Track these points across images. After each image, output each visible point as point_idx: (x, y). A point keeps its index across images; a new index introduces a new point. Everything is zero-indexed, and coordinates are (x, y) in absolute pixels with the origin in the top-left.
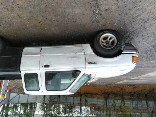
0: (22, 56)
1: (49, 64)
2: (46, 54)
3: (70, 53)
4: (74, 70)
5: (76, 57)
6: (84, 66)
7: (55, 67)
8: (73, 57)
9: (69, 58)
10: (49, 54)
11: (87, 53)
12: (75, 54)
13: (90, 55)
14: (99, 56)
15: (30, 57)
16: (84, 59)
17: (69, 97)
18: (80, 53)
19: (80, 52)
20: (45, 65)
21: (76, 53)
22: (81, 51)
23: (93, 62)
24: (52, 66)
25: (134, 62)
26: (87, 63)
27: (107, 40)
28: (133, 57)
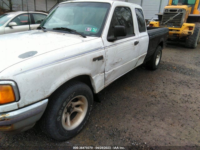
0: (147, 53)
1: (135, 46)
2: (135, 60)
5: (114, 64)
6: (107, 51)
7: (131, 43)
8: (117, 63)
9: (120, 60)
11: (101, 76)
14: (89, 74)
15: (143, 54)
20: (137, 45)
21: (114, 70)
22: (108, 76)
23: (97, 61)
24: (133, 45)
25: (9, 87)
26: (104, 57)
27: (70, 114)
28: (17, 99)
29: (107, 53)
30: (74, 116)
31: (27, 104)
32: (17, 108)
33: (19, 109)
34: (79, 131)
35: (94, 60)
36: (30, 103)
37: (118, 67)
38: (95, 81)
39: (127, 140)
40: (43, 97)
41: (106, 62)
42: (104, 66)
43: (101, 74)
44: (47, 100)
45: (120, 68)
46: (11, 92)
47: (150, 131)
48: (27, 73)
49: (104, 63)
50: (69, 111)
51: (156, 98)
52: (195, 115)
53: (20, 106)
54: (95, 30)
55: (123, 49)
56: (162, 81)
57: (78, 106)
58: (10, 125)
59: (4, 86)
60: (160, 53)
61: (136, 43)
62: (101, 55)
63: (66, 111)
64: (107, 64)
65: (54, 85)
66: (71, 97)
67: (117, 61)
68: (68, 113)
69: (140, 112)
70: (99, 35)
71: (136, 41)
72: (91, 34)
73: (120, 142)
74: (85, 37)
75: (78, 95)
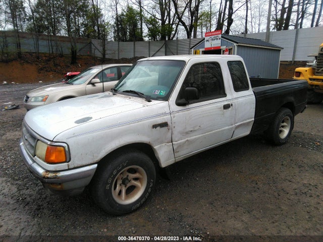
0: (254, 119)
1: (225, 110)
2: (228, 129)
3: (195, 138)
4: (187, 107)
5: (187, 133)
6: (174, 117)
7: (217, 106)
8: (191, 131)
9: (198, 128)
10: (225, 130)
11: (168, 145)
12: (189, 139)
13: (162, 142)
14: (148, 143)
15: (245, 120)
16: (174, 132)
17: (51, 52)
18: (180, 143)
19: (180, 146)
20: (230, 109)
21: (187, 140)
22: (178, 147)
23: (158, 128)
24: (220, 108)
25: (62, 148)
26: (169, 123)
27: (125, 187)
28: (68, 160)
29: (173, 119)
30: (131, 190)
31: (76, 166)
32: (67, 168)
33: (69, 169)
34: (134, 208)
35: (155, 126)
36: (79, 166)
37: (194, 137)
38: (158, 152)
39: (187, 226)
40: (92, 162)
41: (174, 129)
42: (170, 134)
43: (167, 144)
44: (96, 165)
45: (199, 138)
46: (63, 152)
47: (224, 221)
48: (78, 138)
49: (170, 131)
50: (124, 183)
51: (257, 184)
52: (303, 213)
53: (70, 167)
54: (163, 93)
55: (200, 115)
56: (282, 162)
57: (136, 179)
58: (60, 184)
59: (58, 147)
60: (288, 119)
61: (226, 107)
62: (164, 121)
63: (121, 183)
64: (176, 132)
65: (103, 151)
66: (123, 165)
67: (192, 129)
68: (123, 186)
69: (222, 199)
70: (166, 98)
71: (226, 103)
72: (158, 98)
73: (177, 228)
74: (149, 101)
75: (133, 165)
